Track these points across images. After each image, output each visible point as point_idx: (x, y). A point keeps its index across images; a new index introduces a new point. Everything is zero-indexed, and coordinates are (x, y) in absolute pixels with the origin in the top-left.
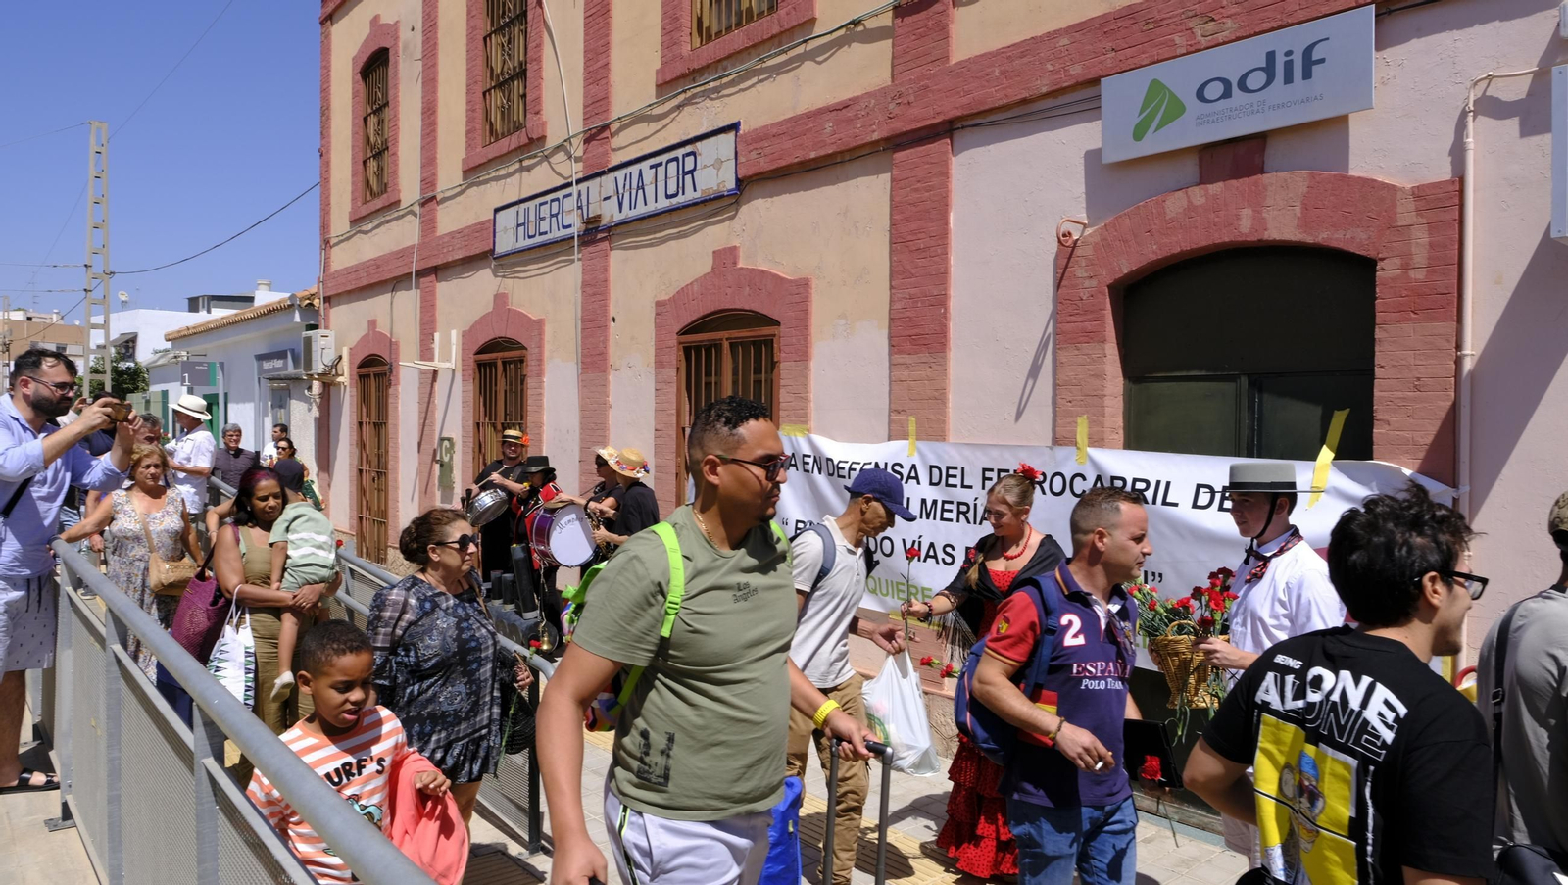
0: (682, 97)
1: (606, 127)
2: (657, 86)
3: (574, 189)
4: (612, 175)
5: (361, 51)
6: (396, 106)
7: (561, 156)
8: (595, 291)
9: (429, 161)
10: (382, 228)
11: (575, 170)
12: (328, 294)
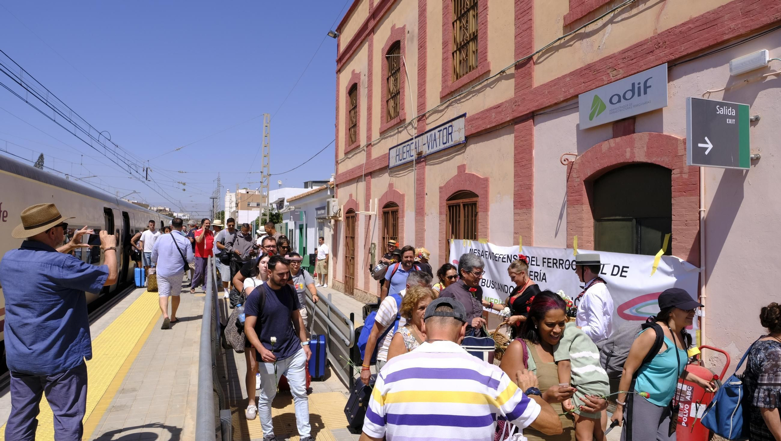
0: (448, 103)
1: (424, 115)
2: (441, 98)
3: (414, 141)
4: (426, 135)
5: (349, 84)
6: (359, 106)
7: (410, 127)
8: (420, 182)
9: (369, 129)
10: (354, 156)
11: (414, 132)
12: (337, 183)
